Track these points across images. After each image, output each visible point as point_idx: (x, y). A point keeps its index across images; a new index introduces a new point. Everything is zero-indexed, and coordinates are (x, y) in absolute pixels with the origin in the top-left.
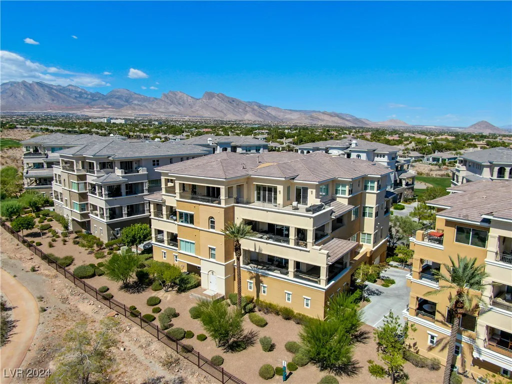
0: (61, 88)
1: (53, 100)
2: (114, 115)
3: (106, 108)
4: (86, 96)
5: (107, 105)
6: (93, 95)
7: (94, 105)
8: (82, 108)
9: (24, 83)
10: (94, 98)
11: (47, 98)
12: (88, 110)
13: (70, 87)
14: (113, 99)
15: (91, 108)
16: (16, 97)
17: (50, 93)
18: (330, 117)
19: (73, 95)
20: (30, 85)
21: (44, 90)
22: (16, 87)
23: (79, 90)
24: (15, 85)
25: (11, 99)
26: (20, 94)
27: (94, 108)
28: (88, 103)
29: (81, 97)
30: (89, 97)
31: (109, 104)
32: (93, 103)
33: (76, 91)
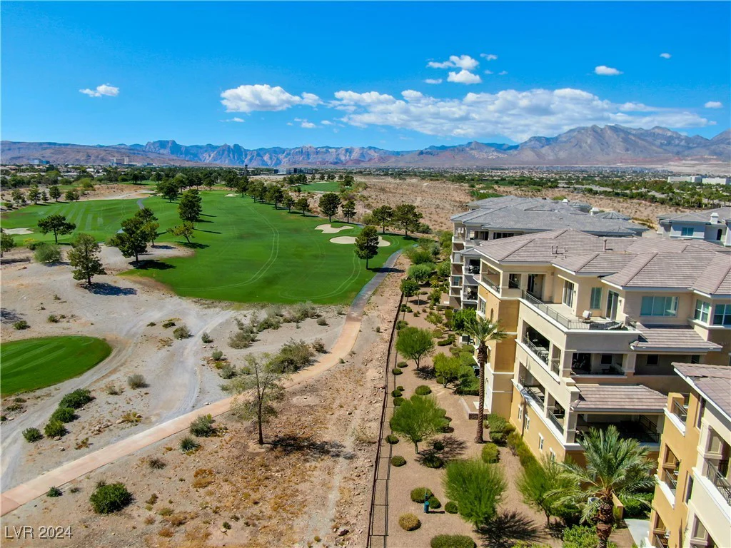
0: (642, 131)
1: (627, 150)
2: (716, 171)
3: (705, 160)
4: (677, 142)
5: (710, 155)
6: (688, 140)
7: (687, 156)
8: (668, 160)
9: (594, 128)
10: (691, 145)
11: (619, 147)
12: (675, 164)
13: (657, 131)
14: (722, 146)
15: (682, 160)
16: (581, 147)
17: (625, 140)
19: (658, 142)
20: (602, 130)
21: (618, 136)
22: (583, 134)
23: (669, 134)
24: (583, 131)
25: (574, 150)
26: (586, 143)
27: (685, 160)
28: (678, 153)
29: (669, 144)
30: (683, 143)
31: (714, 153)
32: (686, 153)
33: (664, 135)
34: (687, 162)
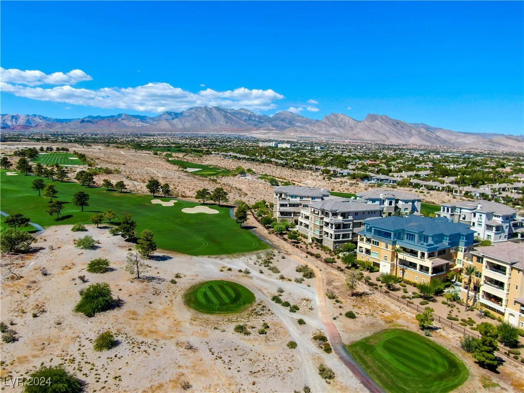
0: (234, 111)
1: (227, 123)
2: (278, 137)
3: (270, 130)
4: (254, 118)
5: (272, 127)
6: (260, 117)
7: (260, 127)
8: (250, 130)
9: (206, 108)
10: (261, 121)
11: (222, 121)
12: (256, 132)
13: (242, 111)
14: (277, 121)
15: (258, 130)
16: (198, 120)
17: (225, 117)
18: (515, 141)
19: (244, 118)
20: (210, 109)
21: (221, 113)
22: (199, 111)
23: (249, 113)
24: (199, 110)
25: (195, 122)
26: (202, 117)
27: (260, 130)
28: (255, 125)
29: (250, 119)
30: (257, 119)
31: (274, 126)
32: (260, 125)
33: (246, 114)
34: (262, 131)
